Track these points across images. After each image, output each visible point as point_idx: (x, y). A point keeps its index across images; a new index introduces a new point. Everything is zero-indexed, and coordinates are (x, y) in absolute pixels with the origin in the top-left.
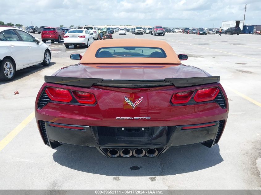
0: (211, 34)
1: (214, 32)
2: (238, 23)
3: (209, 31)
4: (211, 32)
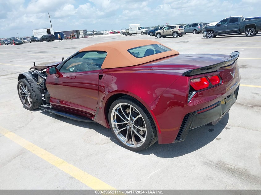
0: (26, 43)
1: (29, 40)
2: (49, 31)
3: (24, 40)
4: (26, 41)
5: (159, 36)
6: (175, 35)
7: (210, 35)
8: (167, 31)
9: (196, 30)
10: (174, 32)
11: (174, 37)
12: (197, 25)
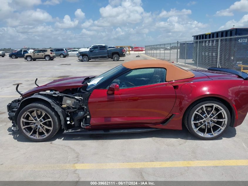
5: (29, 59)
6: (47, 58)
7: (85, 59)
8: (38, 54)
9: (62, 54)
10: (46, 56)
11: (46, 60)
12: (63, 50)
